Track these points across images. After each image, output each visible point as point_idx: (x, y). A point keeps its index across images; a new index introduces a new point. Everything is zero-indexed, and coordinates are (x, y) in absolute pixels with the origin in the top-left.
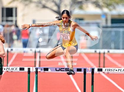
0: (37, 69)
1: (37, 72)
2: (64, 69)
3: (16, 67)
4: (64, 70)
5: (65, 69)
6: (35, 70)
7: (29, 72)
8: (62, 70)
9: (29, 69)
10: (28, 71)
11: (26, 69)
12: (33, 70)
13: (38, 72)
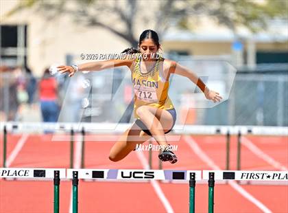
0: (76, 174)
1: (75, 181)
2: (142, 173)
3: (25, 169)
4: (143, 175)
5: (145, 173)
6: (70, 176)
7: (57, 180)
8: (136, 175)
9: (57, 174)
10: (54, 179)
11: (50, 174)
12: (66, 175)
13: (78, 180)
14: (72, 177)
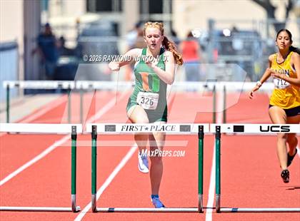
0: (218, 128)
4: (280, 129)
5: (282, 127)
9: (201, 128)
10: (199, 134)
12: (209, 129)
13: (220, 134)
14: (215, 132)
